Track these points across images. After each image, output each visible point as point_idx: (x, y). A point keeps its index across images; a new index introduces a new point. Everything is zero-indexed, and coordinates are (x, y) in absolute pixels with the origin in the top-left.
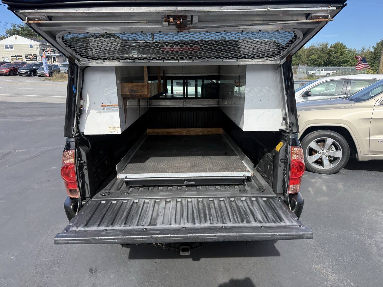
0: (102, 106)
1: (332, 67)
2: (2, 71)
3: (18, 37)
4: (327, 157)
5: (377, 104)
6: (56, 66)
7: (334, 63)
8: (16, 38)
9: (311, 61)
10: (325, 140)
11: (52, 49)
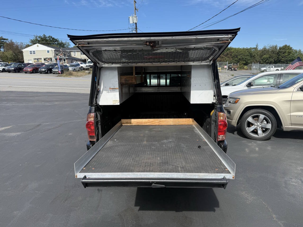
0: (110, 89)
1: (280, 64)
2: (28, 70)
3: (39, 45)
4: (261, 128)
5: (295, 90)
6: (66, 66)
7: (282, 61)
8: (38, 46)
9: (263, 60)
10: (259, 116)
11: (63, 54)
